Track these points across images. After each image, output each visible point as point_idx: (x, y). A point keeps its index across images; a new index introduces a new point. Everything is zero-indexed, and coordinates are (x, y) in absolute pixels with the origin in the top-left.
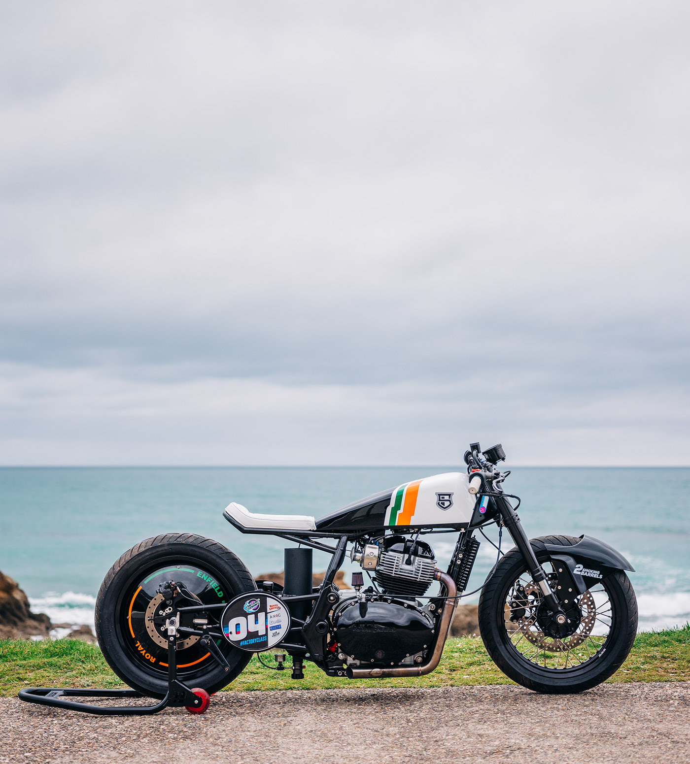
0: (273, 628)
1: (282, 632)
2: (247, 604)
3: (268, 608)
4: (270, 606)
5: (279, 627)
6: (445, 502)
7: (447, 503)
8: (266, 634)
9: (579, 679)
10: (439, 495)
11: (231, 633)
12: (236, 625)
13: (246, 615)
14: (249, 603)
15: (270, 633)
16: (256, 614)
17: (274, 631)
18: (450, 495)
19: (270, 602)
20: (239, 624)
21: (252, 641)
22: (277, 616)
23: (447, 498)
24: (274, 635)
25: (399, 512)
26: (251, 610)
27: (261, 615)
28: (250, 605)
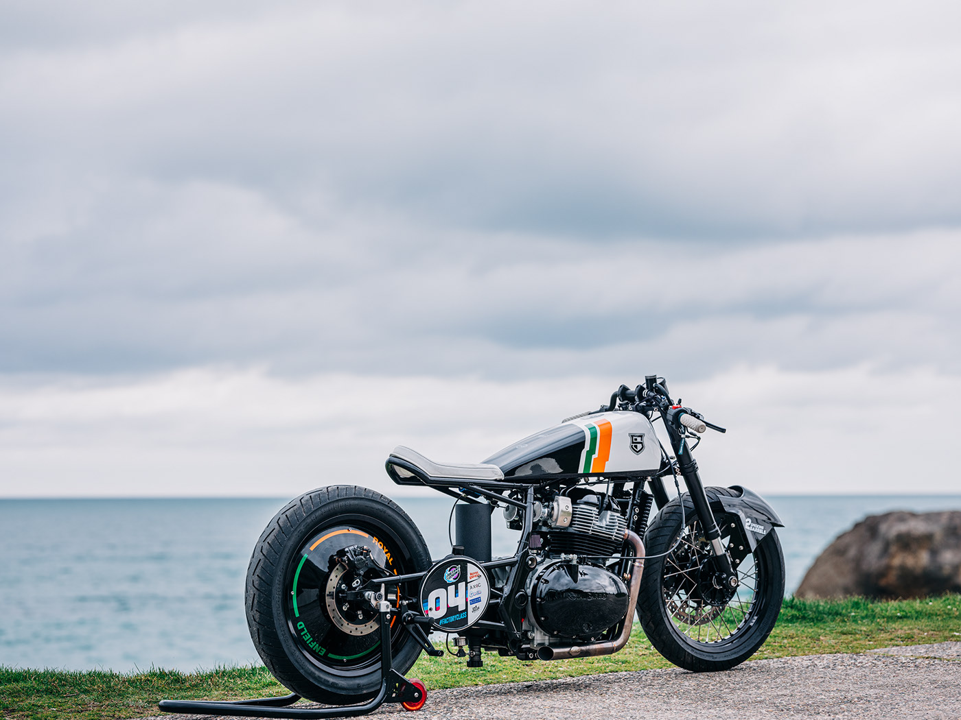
0: (473, 601)
1: (482, 606)
2: (447, 572)
3: (469, 576)
4: (471, 574)
5: (478, 600)
6: (638, 445)
7: (639, 446)
8: (466, 610)
9: (735, 653)
10: (632, 436)
11: (430, 609)
12: (436, 599)
13: (445, 586)
14: (450, 571)
15: (470, 607)
16: (456, 584)
17: (474, 605)
18: (641, 436)
19: (471, 569)
20: (439, 598)
21: (452, 619)
22: (478, 586)
23: (639, 439)
24: (475, 610)
25: (594, 456)
26: (452, 580)
27: (462, 585)
28: (450, 574)
